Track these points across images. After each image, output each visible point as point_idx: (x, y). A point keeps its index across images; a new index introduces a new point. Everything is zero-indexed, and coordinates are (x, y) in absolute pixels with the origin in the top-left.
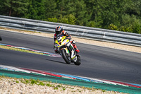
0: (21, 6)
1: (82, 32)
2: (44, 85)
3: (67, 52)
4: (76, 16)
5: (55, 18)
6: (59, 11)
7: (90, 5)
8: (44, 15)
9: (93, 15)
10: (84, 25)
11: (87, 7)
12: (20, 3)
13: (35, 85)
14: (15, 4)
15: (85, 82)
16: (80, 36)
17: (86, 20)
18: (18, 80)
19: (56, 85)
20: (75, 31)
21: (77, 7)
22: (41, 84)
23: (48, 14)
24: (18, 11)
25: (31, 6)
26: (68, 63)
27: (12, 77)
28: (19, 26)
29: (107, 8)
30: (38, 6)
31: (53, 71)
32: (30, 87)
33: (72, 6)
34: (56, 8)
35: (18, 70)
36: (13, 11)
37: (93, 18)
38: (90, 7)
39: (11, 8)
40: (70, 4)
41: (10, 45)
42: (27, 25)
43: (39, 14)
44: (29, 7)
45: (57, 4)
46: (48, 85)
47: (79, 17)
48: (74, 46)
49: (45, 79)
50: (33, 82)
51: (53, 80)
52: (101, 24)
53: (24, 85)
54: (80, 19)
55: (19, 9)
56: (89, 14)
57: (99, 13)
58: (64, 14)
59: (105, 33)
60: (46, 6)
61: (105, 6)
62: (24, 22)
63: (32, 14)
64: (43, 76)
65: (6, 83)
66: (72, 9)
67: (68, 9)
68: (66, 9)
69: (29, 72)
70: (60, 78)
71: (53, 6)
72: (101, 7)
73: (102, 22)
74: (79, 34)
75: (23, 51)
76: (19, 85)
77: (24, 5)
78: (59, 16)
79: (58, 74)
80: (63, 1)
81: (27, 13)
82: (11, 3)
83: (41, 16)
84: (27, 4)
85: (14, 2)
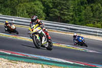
0: (67, 15)
5: (92, 24)
6: (95, 19)
8: (84, 22)
12: (66, 13)
14: (63, 14)
24: (65, 19)
25: (74, 15)
27: (60, 67)
28: (66, 29)
30: (80, 15)
34: (92, 17)
36: (61, 18)
39: (60, 16)
41: (59, 43)
42: (71, 29)
43: (80, 21)
44: (72, 16)
45: (93, 14)
48: (46, 33)
55: (66, 17)
58: (98, 22)
60: (85, 15)
62: (69, 27)
63: (75, 21)
68: (100, 18)
71: (90, 15)
75: (68, 47)
77: (69, 15)
78: (95, 23)
80: (98, 12)
81: (72, 20)
82: (60, 13)
83: (82, 22)
84: (71, 14)
85: (62, 12)
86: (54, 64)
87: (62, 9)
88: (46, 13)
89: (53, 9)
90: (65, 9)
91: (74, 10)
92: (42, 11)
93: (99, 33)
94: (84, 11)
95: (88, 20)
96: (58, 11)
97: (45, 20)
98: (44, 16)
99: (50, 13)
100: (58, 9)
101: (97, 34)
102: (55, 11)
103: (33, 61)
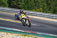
0: (21, 5)
1: (45, 15)
2: (30, 37)
3: (24, 21)
4: (43, 9)
5: (34, 10)
6: (36, 7)
7: (48, 4)
8: (30, 9)
9: (50, 8)
10: (46, 12)
11: (47, 5)
12: (20, 3)
13: (26, 37)
14: (18, 4)
15: (47, 36)
16: (44, 17)
17: (47, 10)
18: (19, 35)
19: (35, 37)
20: (42, 15)
21: (43, 5)
22: (29, 36)
23: (31, 8)
26: (24, 26)
27: (17, 34)
29: (55, 6)
30: (28, 5)
31: (33, 31)
32: (24, 37)
33: (41, 5)
34: (35, 6)
35: (19, 30)
36: (17, 6)
37: (50, 10)
38: (48, 5)
40: (40, 4)
44: (24, 5)
45: (35, 4)
46: (31, 37)
47: (44, 9)
49: (30, 34)
50: (25, 36)
51: (33, 35)
52: (53, 12)
53: (22, 37)
54: (44, 10)
55: (20, 6)
56: (48, 8)
57: (52, 8)
58: (38, 8)
59: (54, 16)
60: (31, 5)
61: (54, 5)
63: (25, 8)
64: (29, 33)
65: (15, 36)
66: (41, 6)
67: (40, 6)
68: (39, 6)
69: (24, 31)
70: (36, 34)
71: (33, 5)
72: (53, 5)
73: (53, 11)
74: (44, 16)
76: (20, 36)
77: (22, 4)
78: (36, 9)
79: (35, 32)
80: (38, 3)
81: (23, 7)
82: (16, 3)
83: (29, 9)
84: (23, 4)
85: (18, 3)
86: (13, 32)
87: (18, 2)
88: (9, 4)
89: (13, 1)
90: (20, 1)
91: (24, 2)
92: (6, 2)
93: (38, 14)
94: (30, 3)
95: (33, 8)
96: (15, 3)
97: (8, 7)
98: (8, 6)
99: (11, 4)
100: (16, 2)
101: (38, 15)
102: (14, 3)
103: (2, 30)
